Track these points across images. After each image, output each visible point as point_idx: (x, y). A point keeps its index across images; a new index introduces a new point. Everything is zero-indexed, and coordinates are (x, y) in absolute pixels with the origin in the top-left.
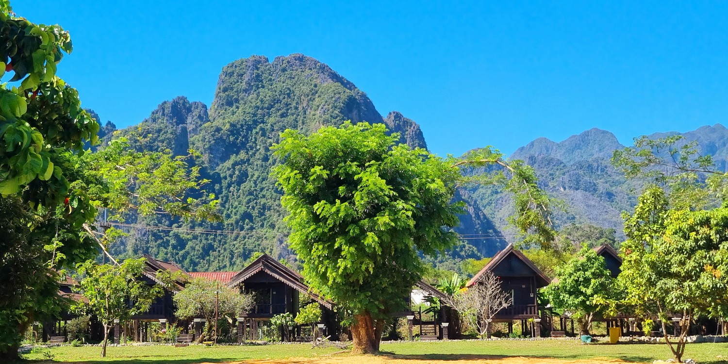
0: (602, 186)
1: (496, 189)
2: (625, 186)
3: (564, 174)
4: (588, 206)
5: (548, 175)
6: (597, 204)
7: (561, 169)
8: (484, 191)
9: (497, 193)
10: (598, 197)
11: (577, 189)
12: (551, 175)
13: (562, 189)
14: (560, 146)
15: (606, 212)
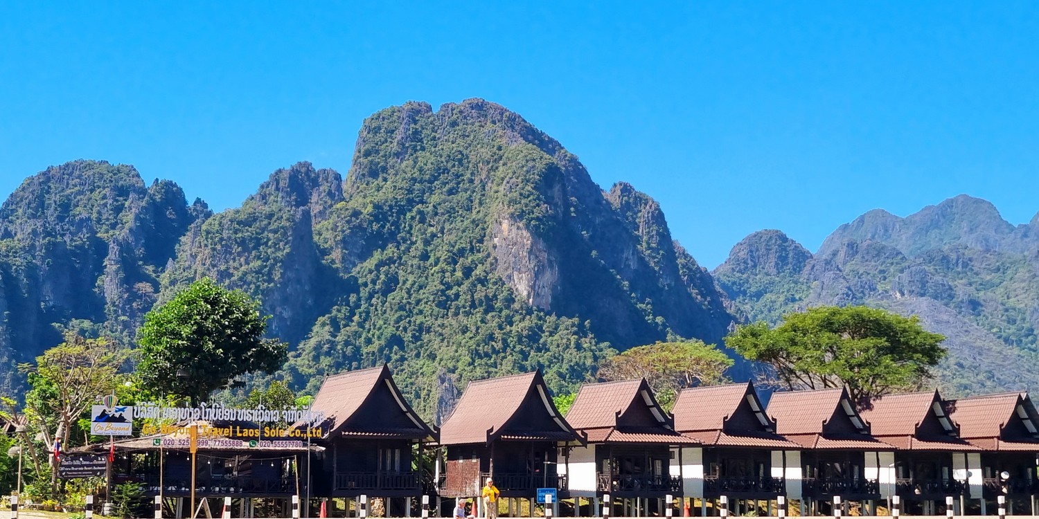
0: (962, 290)
1: (793, 295)
2: (1000, 290)
3: (902, 271)
4: (938, 322)
5: (876, 272)
6: (951, 320)
7: (897, 263)
8: (773, 298)
9: (794, 300)
10: (955, 307)
11: (922, 295)
12: (882, 272)
13: (898, 295)
14: (906, 223)
15: (966, 331)
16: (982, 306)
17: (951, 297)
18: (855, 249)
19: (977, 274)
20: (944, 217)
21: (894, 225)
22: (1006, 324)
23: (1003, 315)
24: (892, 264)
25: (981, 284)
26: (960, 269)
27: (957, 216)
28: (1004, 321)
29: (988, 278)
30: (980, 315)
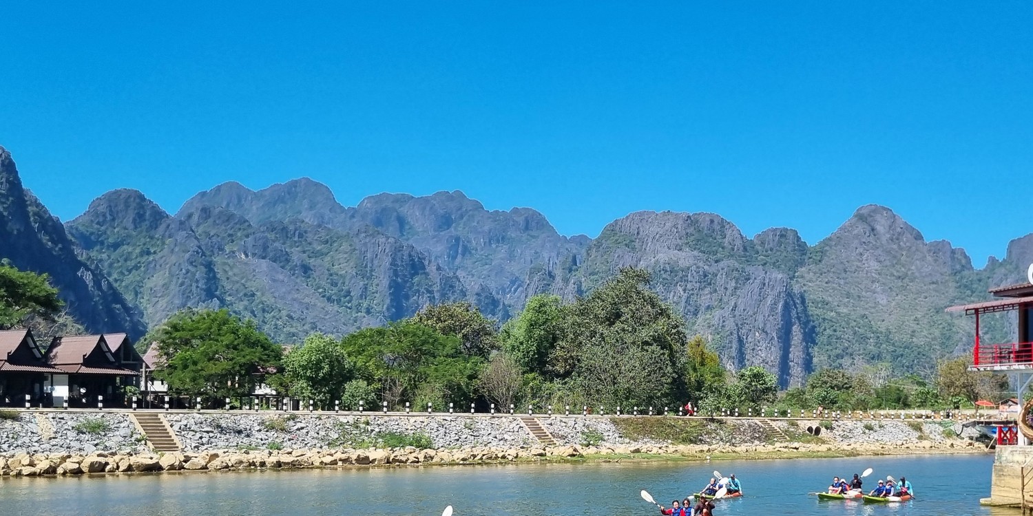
0: (296, 256)
2: (328, 259)
3: (247, 236)
4: (274, 281)
5: (226, 235)
6: (286, 280)
7: (244, 229)
10: (291, 269)
11: (264, 258)
12: (230, 235)
13: (243, 256)
14: (258, 196)
15: (298, 290)
16: (312, 270)
17: (288, 261)
18: (208, 213)
19: (310, 244)
20: (289, 194)
21: (247, 197)
22: (329, 286)
23: (328, 279)
24: (240, 229)
25: (313, 252)
26: (296, 239)
27: (299, 195)
28: (329, 283)
29: (319, 248)
30: (310, 277)
